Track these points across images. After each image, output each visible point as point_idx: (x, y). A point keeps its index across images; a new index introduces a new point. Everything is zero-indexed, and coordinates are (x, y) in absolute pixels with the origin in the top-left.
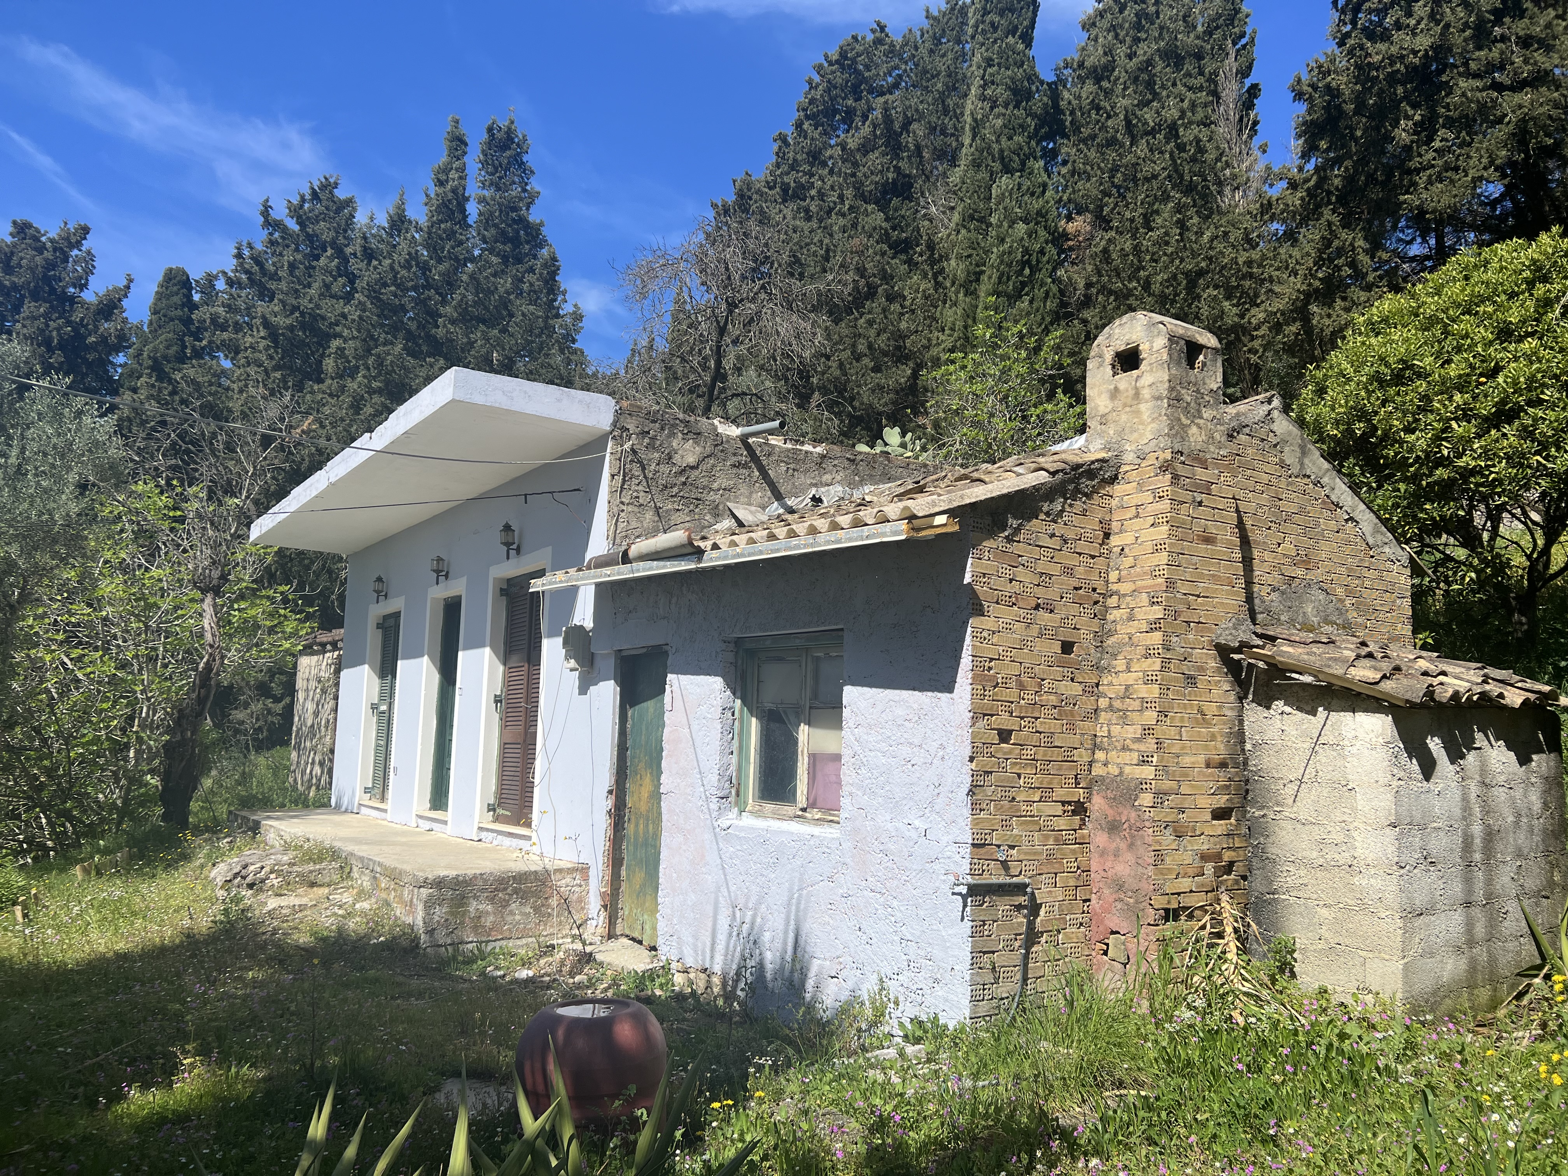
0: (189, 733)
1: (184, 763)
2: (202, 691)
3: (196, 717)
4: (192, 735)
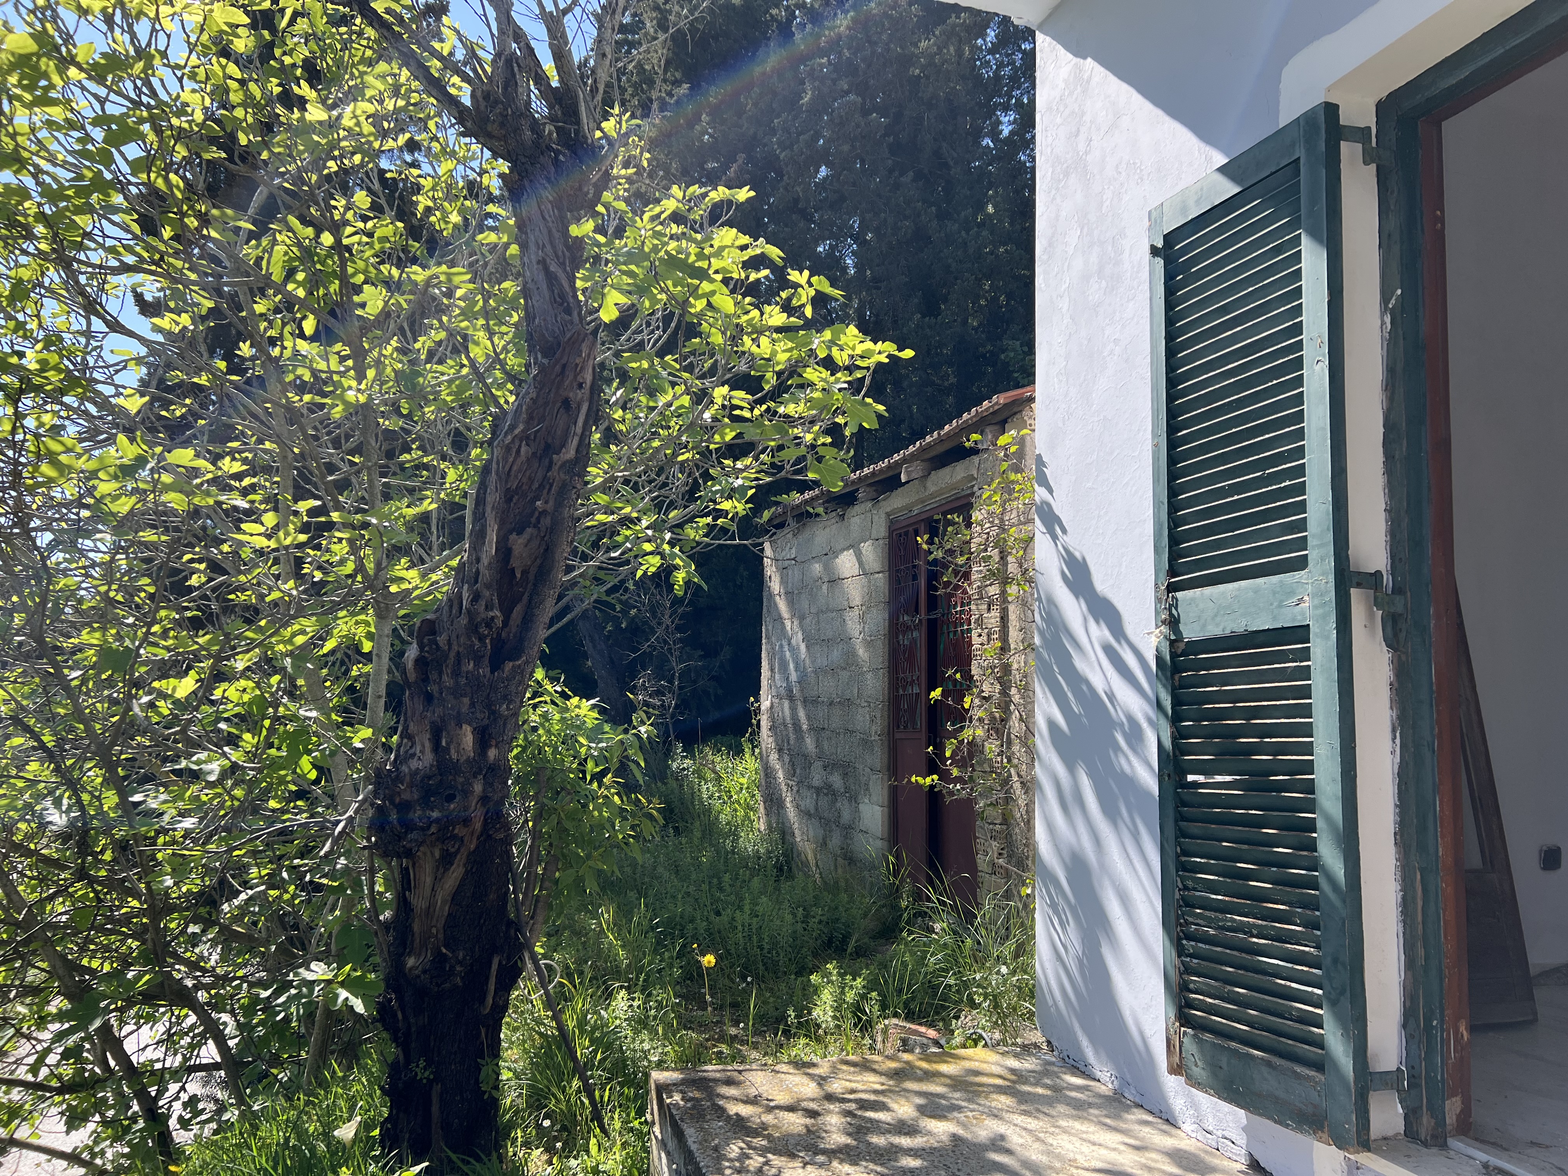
0: (468, 738)
1: (455, 874)
2: (516, 541)
3: (496, 665)
4: (483, 739)
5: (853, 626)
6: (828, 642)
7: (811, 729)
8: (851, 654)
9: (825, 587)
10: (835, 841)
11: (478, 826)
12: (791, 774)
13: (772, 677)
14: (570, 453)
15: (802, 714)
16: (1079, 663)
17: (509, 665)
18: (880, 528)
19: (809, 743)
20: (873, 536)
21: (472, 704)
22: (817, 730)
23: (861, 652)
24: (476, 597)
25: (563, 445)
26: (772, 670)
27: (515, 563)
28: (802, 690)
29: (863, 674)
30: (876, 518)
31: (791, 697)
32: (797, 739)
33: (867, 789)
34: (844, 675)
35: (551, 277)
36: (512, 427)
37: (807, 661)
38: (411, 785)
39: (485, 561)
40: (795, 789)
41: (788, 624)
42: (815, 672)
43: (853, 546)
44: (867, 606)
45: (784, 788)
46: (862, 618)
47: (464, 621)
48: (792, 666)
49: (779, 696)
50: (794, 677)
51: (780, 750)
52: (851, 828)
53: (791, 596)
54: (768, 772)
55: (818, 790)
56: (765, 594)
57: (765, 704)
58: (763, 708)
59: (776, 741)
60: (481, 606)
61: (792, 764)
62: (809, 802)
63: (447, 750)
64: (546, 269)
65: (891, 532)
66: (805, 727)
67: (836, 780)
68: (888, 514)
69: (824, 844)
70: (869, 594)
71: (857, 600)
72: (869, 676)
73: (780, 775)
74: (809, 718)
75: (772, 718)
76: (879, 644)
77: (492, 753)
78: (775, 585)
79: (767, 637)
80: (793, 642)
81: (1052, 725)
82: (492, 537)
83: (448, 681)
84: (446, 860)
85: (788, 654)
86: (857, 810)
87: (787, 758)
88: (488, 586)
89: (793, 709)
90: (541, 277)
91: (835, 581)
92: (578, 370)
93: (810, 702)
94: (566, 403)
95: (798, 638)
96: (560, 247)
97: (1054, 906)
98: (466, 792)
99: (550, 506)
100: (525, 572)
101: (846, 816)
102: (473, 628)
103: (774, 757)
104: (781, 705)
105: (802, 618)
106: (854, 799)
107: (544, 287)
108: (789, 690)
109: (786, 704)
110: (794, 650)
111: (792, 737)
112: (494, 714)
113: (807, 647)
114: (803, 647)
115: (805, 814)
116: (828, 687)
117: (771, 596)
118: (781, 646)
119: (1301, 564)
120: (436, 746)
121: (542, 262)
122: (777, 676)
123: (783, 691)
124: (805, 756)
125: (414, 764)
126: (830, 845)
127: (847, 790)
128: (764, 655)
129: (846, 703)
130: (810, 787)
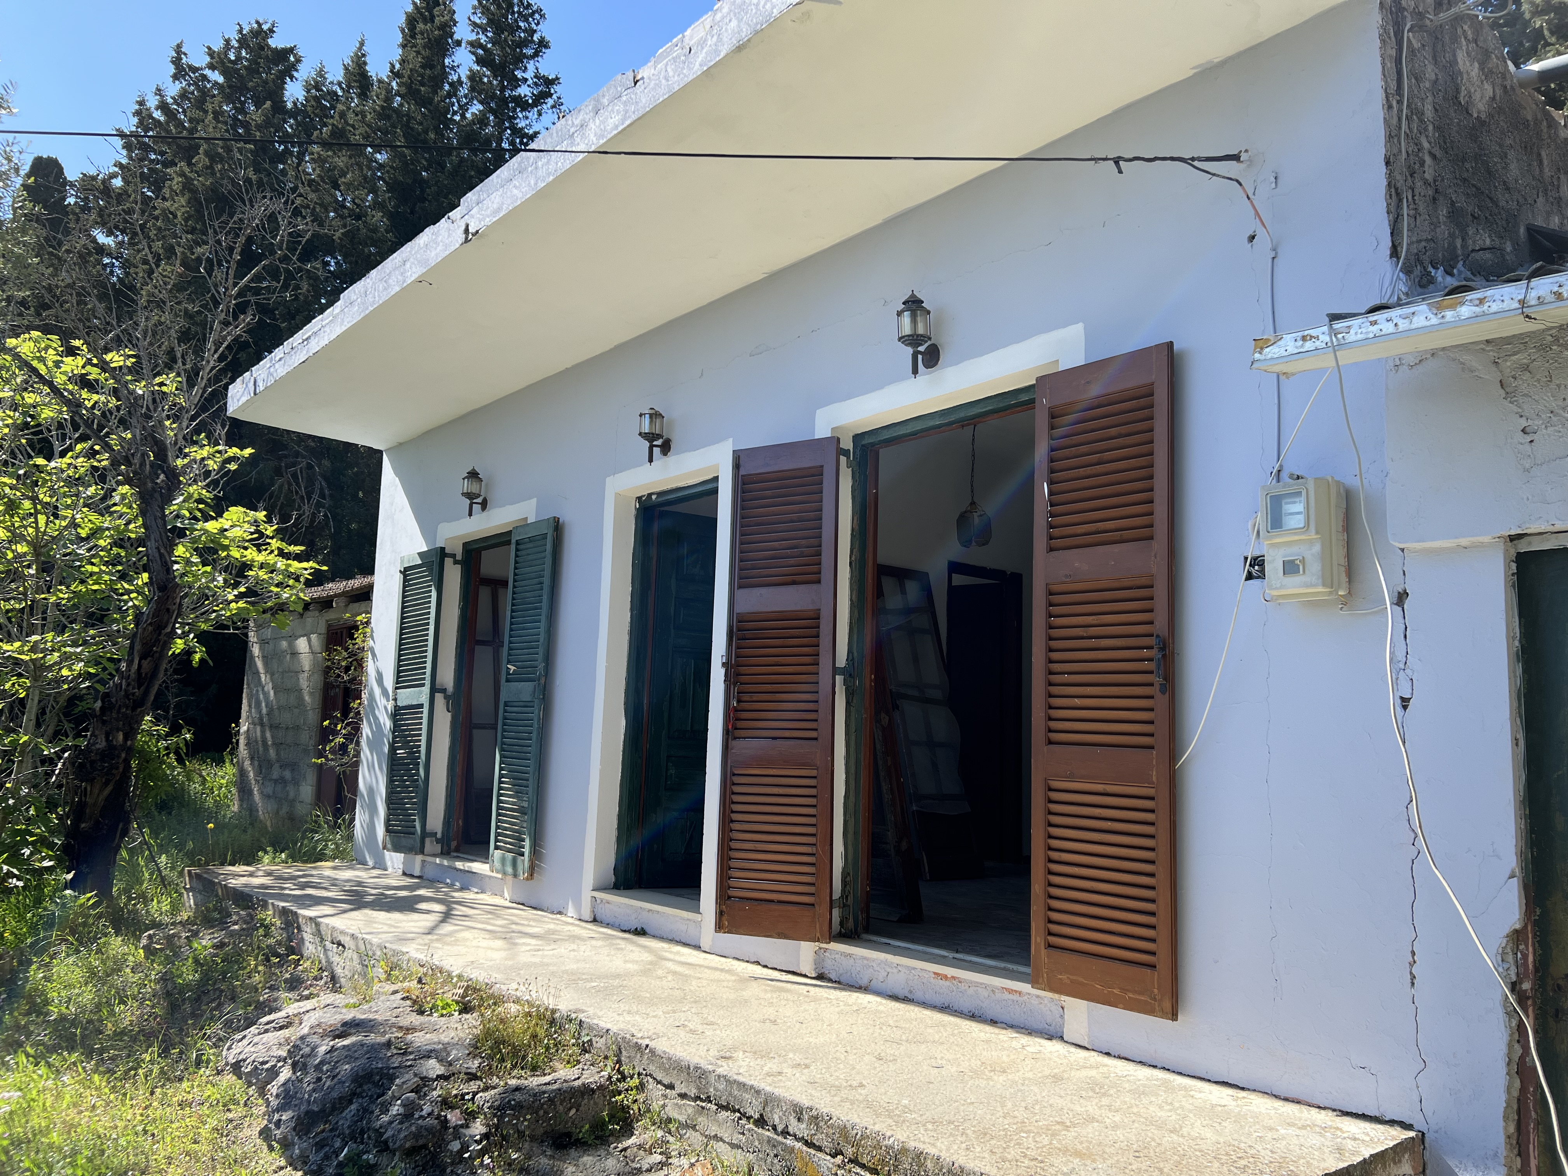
0: (121, 736)
1: (110, 788)
2: (145, 663)
3: (134, 709)
4: (126, 738)
5: (304, 682)
6: (288, 690)
7: (274, 744)
8: (300, 698)
9: (288, 656)
10: (284, 811)
11: (121, 770)
12: (259, 772)
13: (250, 711)
14: (169, 629)
15: (268, 735)
16: (377, 712)
17: (139, 710)
18: (323, 629)
19: (272, 753)
20: (319, 631)
21: (124, 724)
22: (277, 745)
23: (307, 698)
24: (128, 685)
25: (166, 627)
26: (250, 706)
27: (143, 671)
28: (269, 720)
29: (307, 711)
30: (320, 621)
31: (262, 725)
32: (264, 750)
33: (305, 777)
34: (296, 711)
35: (161, 555)
36: (146, 621)
37: (274, 702)
38: (96, 754)
39: (133, 671)
40: (261, 782)
41: (263, 676)
42: (278, 708)
43: (307, 635)
44: (312, 672)
45: (253, 782)
46: (309, 679)
47: (123, 693)
48: (263, 704)
49: (254, 724)
50: (264, 711)
51: (252, 759)
52: (294, 800)
53: (265, 659)
54: (242, 773)
55: (276, 781)
56: (248, 655)
57: (244, 729)
58: (241, 731)
59: (249, 753)
60: (130, 688)
61: (260, 766)
62: (269, 790)
63: (112, 741)
64: (159, 551)
65: (328, 631)
66: (270, 743)
67: (287, 774)
68: (327, 621)
69: (277, 813)
70: (314, 664)
71: (307, 668)
72: (310, 712)
73: (251, 774)
74: (273, 737)
75: (248, 738)
76: (317, 695)
77: (129, 743)
78: (256, 650)
79: (248, 684)
80: (266, 689)
81: (368, 737)
82: (136, 661)
83: (114, 715)
84: (106, 784)
85: (261, 696)
86: (298, 790)
87: (256, 763)
88: (133, 681)
89: (263, 732)
90: (157, 555)
91: (295, 654)
92: (174, 598)
93: (274, 727)
94: (168, 610)
95: (269, 687)
96: (165, 540)
97: (362, 806)
98: (119, 757)
99: (159, 649)
100: (146, 674)
101: (292, 795)
102: (127, 696)
103: (247, 763)
104: (255, 729)
105: (272, 675)
106: (296, 783)
107: (158, 559)
108: (261, 718)
109: (258, 728)
110: (266, 694)
111: (261, 749)
112: (132, 729)
113: (275, 693)
114: (272, 693)
115: (266, 797)
116: (286, 718)
117: (252, 657)
118: (257, 691)
119: (423, 685)
120: (107, 740)
121: (158, 548)
122: (253, 710)
123: (256, 720)
124: (269, 761)
125: (98, 746)
126: (280, 813)
127: (293, 779)
128: (244, 695)
129: (297, 728)
130: (270, 780)
